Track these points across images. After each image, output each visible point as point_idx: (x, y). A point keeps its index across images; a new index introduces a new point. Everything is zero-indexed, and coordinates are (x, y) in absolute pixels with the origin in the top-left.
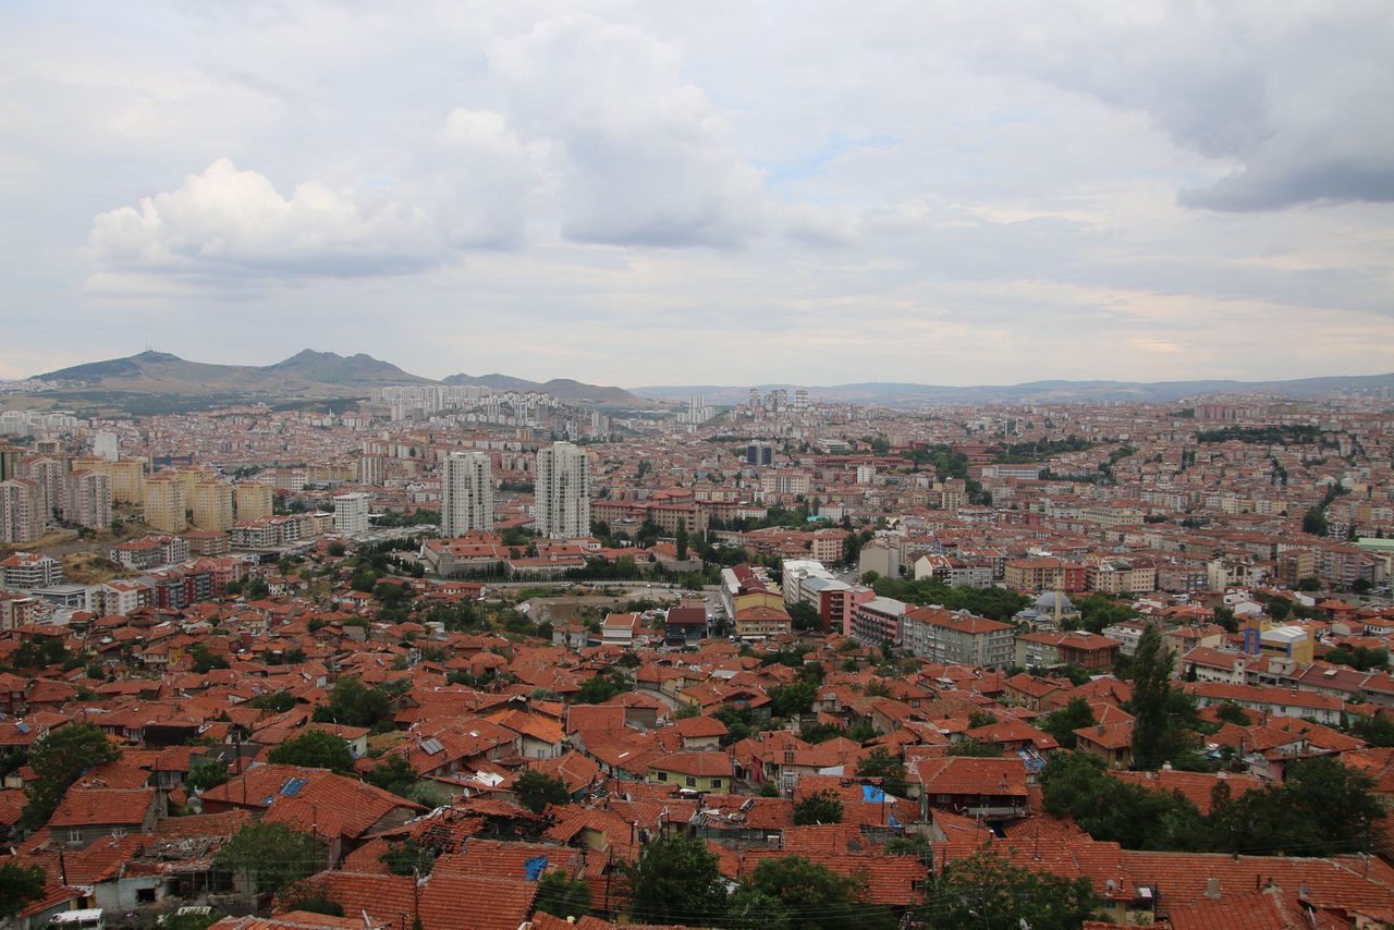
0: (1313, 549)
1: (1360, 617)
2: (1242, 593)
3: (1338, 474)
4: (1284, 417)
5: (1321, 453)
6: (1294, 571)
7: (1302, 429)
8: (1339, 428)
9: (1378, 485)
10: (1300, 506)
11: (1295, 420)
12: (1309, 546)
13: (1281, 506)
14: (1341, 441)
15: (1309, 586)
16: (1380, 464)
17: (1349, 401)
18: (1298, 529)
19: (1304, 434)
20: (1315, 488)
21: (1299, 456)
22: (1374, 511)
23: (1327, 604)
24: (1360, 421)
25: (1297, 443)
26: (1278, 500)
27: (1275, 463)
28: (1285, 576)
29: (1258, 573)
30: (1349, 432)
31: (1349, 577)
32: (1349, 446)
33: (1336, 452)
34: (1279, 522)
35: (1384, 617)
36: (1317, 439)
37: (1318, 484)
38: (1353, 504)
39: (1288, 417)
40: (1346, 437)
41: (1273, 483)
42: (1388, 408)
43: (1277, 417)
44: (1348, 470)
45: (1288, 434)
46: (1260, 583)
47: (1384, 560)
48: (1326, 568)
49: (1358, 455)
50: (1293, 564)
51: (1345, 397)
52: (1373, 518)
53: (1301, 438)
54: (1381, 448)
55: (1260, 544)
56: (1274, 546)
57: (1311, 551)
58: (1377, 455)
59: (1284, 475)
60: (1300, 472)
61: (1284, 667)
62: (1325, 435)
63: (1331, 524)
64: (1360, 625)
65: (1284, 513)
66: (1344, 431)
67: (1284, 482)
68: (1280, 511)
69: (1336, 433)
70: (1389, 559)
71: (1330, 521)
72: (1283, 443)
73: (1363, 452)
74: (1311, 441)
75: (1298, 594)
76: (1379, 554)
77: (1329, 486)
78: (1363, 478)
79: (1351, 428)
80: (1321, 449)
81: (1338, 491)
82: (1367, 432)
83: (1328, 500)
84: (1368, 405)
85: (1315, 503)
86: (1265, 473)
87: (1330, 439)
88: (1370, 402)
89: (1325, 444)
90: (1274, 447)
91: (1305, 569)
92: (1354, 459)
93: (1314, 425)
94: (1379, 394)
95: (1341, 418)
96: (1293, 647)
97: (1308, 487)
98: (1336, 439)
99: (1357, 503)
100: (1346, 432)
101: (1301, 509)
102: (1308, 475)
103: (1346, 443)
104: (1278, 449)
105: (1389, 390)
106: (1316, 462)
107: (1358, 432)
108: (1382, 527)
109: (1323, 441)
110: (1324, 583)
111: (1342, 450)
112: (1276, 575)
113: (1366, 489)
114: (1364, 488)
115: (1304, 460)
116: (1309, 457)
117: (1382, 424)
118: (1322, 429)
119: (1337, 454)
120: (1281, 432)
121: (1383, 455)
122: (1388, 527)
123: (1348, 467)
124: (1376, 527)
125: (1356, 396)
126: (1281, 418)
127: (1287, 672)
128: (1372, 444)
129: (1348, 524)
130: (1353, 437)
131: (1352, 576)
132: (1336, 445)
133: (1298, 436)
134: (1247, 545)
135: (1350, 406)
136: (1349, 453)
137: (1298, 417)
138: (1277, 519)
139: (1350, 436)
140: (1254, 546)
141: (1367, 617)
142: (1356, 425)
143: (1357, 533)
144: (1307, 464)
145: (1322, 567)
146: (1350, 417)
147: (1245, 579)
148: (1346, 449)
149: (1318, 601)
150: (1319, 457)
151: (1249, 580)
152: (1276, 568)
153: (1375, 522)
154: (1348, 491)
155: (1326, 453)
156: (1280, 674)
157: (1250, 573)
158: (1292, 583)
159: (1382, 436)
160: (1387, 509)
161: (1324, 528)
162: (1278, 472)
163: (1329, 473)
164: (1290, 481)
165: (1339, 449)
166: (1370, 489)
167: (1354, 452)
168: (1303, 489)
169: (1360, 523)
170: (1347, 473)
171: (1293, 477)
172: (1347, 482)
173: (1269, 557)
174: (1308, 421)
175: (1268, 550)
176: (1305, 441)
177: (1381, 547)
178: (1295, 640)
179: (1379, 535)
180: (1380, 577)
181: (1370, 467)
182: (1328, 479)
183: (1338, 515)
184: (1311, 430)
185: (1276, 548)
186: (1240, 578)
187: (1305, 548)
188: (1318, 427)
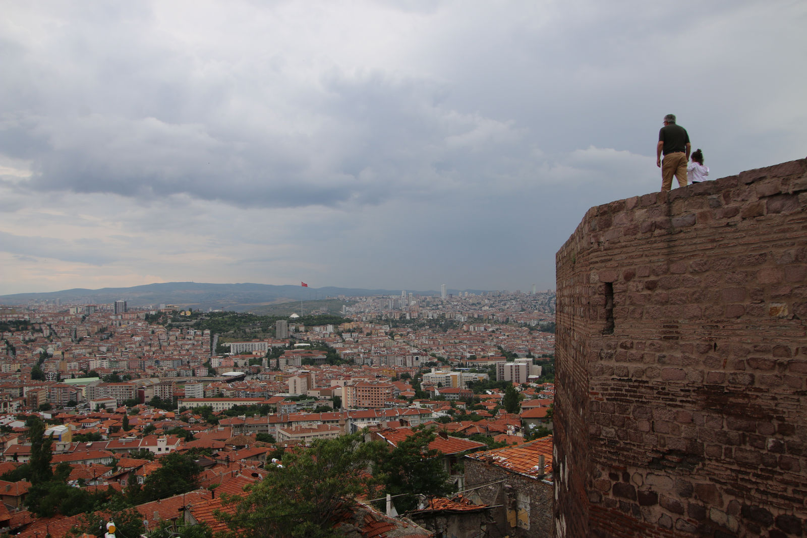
0: (44, 387)
1: (78, 420)
2: (10, 417)
3: (45, 346)
4: (8, 316)
5: (33, 336)
6: (36, 401)
7: (21, 322)
8: (41, 321)
9: (66, 351)
10: (27, 365)
11: (15, 317)
12: (42, 386)
13: (16, 367)
14: (43, 328)
15: (46, 408)
16: (66, 340)
17: (40, 306)
18: (29, 378)
19: (22, 325)
20: (33, 356)
21: (21, 338)
22: (68, 364)
23: (60, 416)
24: (51, 316)
25: (18, 330)
26: (14, 363)
27: (7, 343)
28: (31, 405)
29: (15, 405)
30: (47, 323)
31: (65, 400)
32: (48, 331)
33: (41, 335)
34: (17, 376)
35: (90, 418)
36: (30, 327)
37: (34, 353)
38: (57, 361)
39: (10, 316)
40: (46, 326)
41: (7, 354)
42: (61, 310)
43: (4, 316)
44: (49, 344)
45: (13, 326)
46: (17, 411)
47: (82, 390)
48: (53, 397)
49: (53, 336)
50: (35, 397)
51: (37, 304)
52: (68, 369)
53: (20, 328)
54: (65, 331)
55: (13, 388)
56: (22, 389)
57: (43, 389)
58: (63, 335)
59: (14, 350)
60: (23, 347)
61: (65, 446)
62: (34, 325)
63: (48, 374)
64: (80, 424)
65: (19, 371)
66: (44, 323)
67: (14, 353)
68: (16, 370)
69: (40, 324)
70: (83, 388)
71: (46, 372)
72: (10, 331)
73: (56, 334)
74: (26, 329)
75: (42, 413)
76: (78, 386)
77: (41, 353)
78: (58, 348)
79: (47, 320)
80: (33, 334)
81: (45, 356)
82: (56, 322)
83: (41, 361)
84: (50, 309)
85: (35, 364)
86: (2, 349)
87: (37, 327)
88: (52, 307)
89: (35, 331)
90: (5, 334)
91: (42, 399)
92: (52, 338)
93: (27, 320)
94: (54, 302)
95: (41, 315)
96: (62, 436)
97: (29, 355)
98: (40, 327)
99: (59, 361)
100: (45, 323)
101: (29, 368)
102: (28, 348)
103: (46, 329)
104: (7, 335)
105: (60, 300)
106: (31, 341)
107: (52, 323)
108: (74, 373)
109: (33, 328)
110: (54, 406)
111: (45, 333)
112: (25, 405)
113: (61, 353)
114: (60, 353)
115: (24, 340)
116: (27, 338)
117: (64, 318)
118: (32, 322)
119: (42, 336)
120: (8, 325)
121: (66, 334)
122: (77, 372)
123: (49, 342)
124: (71, 373)
125: (44, 303)
126: (6, 317)
127: (67, 449)
128: (60, 329)
129: (56, 373)
130: (50, 326)
131: (67, 400)
132: (41, 331)
133: (18, 327)
134: (5, 390)
135: (41, 309)
136: (48, 334)
137: (16, 316)
138: (16, 374)
139: (48, 325)
140: (9, 390)
141: (81, 419)
142: (50, 319)
143: (62, 377)
144: (27, 342)
145: (49, 397)
146: (46, 315)
147: (9, 409)
148: (47, 332)
149: (53, 415)
150: (32, 338)
151: (11, 409)
152: (25, 401)
153: (69, 371)
154: (51, 356)
155: (36, 335)
156: (63, 450)
157: (11, 406)
158: (35, 408)
159: (65, 324)
160: (75, 363)
161: (44, 377)
162: (9, 348)
163: (40, 346)
164: (18, 352)
165: (42, 332)
166: (63, 353)
167: (51, 334)
168: (26, 356)
169: (62, 372)
170: (50, 346)
171: (19, 350)
172: (50, 350)
173: (19, 395)
174: (23, 318)
175: (18, 391)
176: (23, 329)
177: (78, 383)
178: (62, 433)
179: (73, 377)
180: (80, 399)
181: (61, 341)
182: (40, 350)
183: (50, 368)
184: (26, 323)
185: (23, 390)
186: (5, 409)
187: (40, 387)
188: (29, 321)
